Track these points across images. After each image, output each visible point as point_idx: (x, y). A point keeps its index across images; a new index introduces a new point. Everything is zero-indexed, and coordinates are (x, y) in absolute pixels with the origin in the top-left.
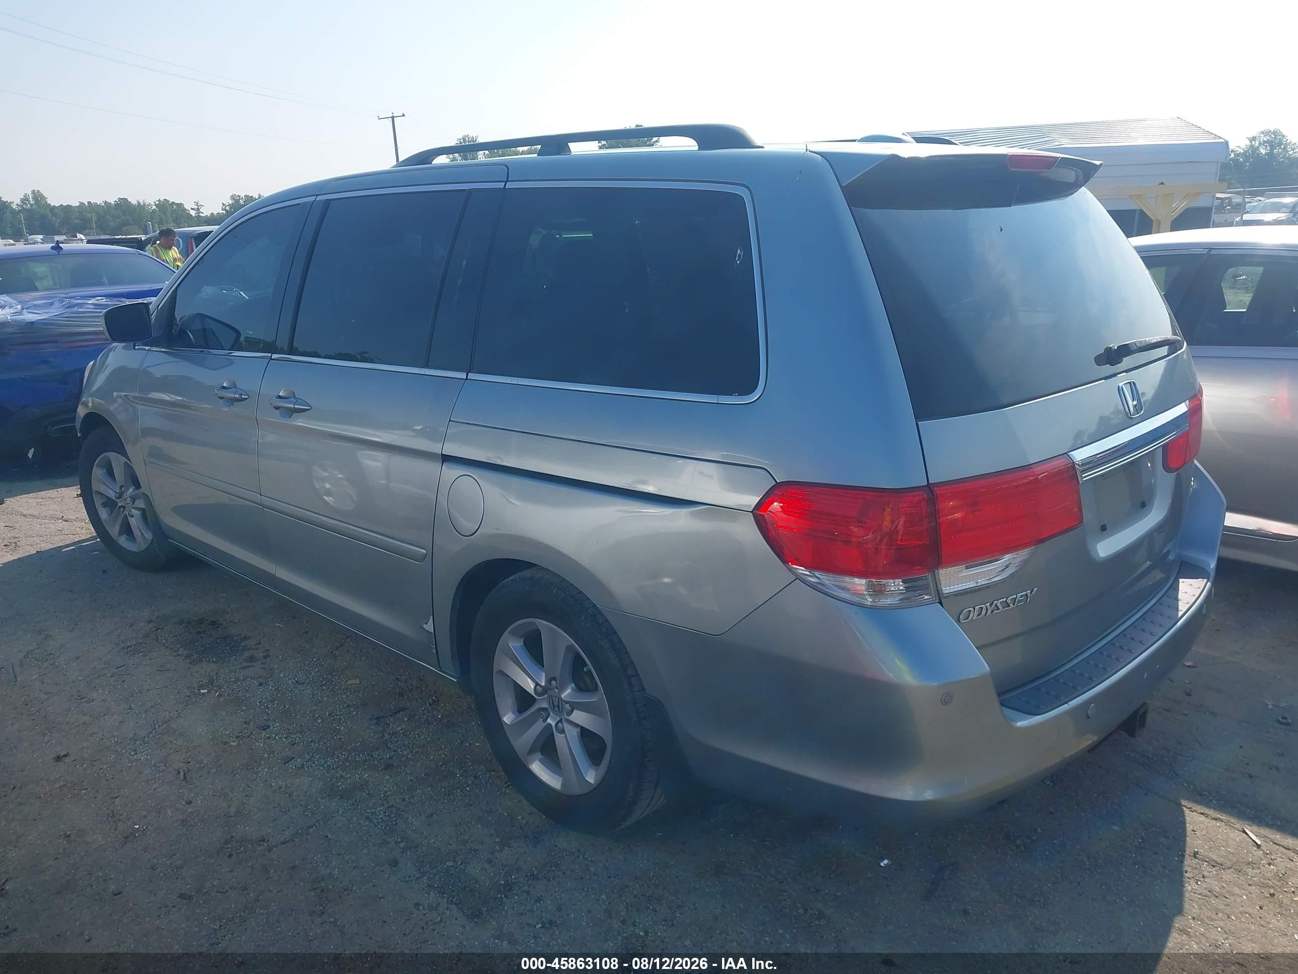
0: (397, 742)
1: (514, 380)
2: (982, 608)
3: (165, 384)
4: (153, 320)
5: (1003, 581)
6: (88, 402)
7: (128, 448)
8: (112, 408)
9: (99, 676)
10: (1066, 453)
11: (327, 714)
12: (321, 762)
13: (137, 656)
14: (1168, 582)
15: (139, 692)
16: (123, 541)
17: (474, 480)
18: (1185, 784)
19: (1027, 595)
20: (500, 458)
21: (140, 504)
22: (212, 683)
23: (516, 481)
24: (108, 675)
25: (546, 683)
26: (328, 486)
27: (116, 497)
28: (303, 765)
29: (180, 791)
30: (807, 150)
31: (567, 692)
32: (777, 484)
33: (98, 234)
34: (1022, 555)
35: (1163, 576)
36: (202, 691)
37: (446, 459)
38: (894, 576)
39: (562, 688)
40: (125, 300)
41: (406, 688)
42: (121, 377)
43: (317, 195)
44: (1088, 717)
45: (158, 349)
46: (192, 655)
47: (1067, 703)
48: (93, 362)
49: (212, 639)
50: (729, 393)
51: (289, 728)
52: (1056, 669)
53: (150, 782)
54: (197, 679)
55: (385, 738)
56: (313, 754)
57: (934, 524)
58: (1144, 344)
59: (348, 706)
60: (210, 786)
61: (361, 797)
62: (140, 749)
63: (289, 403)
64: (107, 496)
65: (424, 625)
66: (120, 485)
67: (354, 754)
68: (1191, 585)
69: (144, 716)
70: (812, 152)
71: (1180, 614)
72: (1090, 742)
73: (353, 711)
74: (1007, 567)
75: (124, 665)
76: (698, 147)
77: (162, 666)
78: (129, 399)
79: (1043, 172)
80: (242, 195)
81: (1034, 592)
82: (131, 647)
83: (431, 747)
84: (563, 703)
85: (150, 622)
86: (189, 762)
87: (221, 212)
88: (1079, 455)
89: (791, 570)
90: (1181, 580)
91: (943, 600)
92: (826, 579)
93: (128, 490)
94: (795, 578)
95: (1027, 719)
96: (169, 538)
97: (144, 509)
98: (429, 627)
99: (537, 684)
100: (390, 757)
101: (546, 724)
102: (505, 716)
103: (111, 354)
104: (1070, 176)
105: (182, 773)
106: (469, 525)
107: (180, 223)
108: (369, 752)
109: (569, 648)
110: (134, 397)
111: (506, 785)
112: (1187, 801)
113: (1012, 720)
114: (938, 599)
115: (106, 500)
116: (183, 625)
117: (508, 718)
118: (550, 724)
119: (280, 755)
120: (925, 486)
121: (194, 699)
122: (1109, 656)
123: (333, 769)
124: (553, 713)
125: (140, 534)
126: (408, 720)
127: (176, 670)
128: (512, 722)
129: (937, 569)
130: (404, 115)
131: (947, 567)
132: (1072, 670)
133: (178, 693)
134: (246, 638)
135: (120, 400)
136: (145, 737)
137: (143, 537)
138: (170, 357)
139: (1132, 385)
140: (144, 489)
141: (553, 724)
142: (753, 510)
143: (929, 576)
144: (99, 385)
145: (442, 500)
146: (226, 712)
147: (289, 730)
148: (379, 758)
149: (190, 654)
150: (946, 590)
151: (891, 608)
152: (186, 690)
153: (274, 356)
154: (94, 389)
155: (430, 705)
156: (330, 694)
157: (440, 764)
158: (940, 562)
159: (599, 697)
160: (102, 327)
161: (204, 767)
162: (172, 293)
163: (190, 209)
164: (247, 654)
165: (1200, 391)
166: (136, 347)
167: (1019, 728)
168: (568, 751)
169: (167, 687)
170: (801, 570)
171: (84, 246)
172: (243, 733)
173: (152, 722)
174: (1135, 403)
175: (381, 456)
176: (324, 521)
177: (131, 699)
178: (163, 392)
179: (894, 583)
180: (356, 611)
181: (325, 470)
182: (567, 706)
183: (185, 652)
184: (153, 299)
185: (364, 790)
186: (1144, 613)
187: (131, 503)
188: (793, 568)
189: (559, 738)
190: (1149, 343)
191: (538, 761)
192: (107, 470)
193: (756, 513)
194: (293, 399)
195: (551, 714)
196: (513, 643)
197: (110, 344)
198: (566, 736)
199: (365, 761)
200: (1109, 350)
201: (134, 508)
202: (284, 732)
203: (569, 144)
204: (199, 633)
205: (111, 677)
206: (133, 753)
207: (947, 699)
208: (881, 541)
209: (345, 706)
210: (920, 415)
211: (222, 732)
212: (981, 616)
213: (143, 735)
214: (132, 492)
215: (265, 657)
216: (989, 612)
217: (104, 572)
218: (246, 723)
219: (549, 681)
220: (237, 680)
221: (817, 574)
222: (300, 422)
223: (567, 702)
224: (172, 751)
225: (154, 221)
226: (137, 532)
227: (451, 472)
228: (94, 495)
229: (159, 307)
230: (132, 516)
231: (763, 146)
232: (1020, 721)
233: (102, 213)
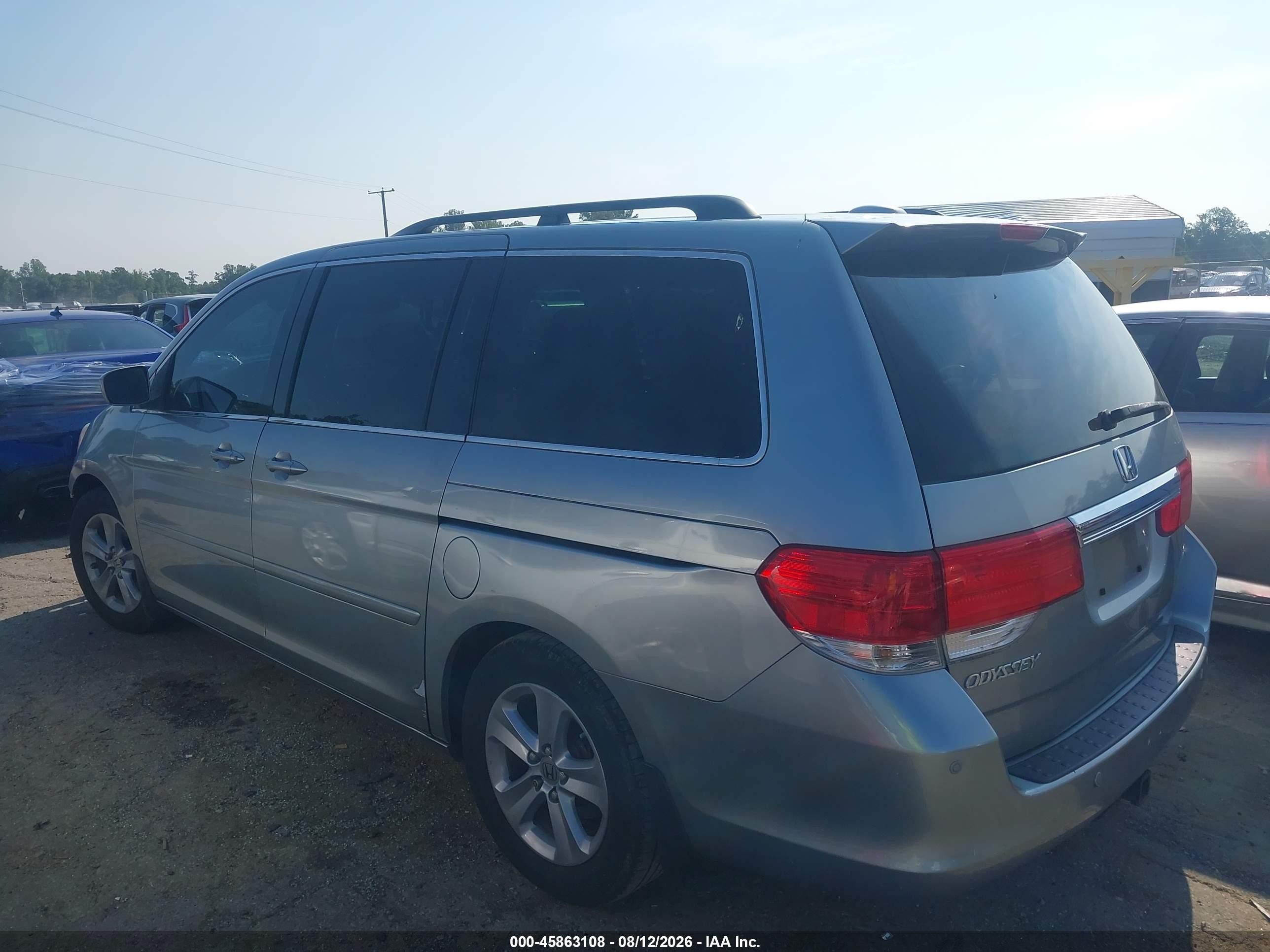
0: (385, 809)
1: (513, 443)
2: (987, 673)
3: (157, 446)
4: (151, 384)
5: (1009, 645)
6: (82, 464)
7: (121, 509)
8: (105, 470)
9: (82, 740)
10: (1067, 517)
11: (315, 779)
12: (308, 830)
13: (122, 720)
14: (1163, 647)
15: (123, 757)
16: (111, 602)
17: (470, 542)
18: (1186, 852)
19: (1031, 660)
20: (492, 519)
21: (130, 565)
22: (198, 747)
23: (513, 543)
24: (92, 740)
25: (539, 751)
26: (317, 547)
27: (106, 558)
28: (290, 833)
29: (163, 861)
30: (805, 220)
31: (561, 760)
32: (781, 548)
33: (94, 302)
34: (1026, 620)
35: (1159, 640)
36: (187, 756)
37: (443, 521)
38: (899, 641)
39: (556, 756)
40: (122, 364)
41: (394, 753)
42: (117, 439)
43: (318, 263)
44: (1095, 785)
45: (154, 412)
46: (179, 719)
47: (1073, 770)
48: (89, 424)
49: (198, 702)
50: (731, 456)
51: (276, 794)
52: (1060, 735)
53: (132, 852)
54: (182, 743)
55: (374, 805)
56: (300, 821)
57: (941, 586)
58: (1136, 410)
59: (335, 772)
60: (193, 856)
61: (349, 866)
62: (122, 817)
63: (284, 465)
64: (97, 557)
65: (416, 690)
66: (111, 546)
67: (341, 821)
68: (1187, 649)
69: (127, 782)
70: (810, 221)
71: (1179, 678)
72: (1094, 813)
73: (341, 777)
74: (1011, 631)
75: (108, 729)
76: (696, 218)
77: (147, 730)
78: (123, 460)
79: (1033, 242)
80: (235, 266)
81: (1038, 657)
82: (116, 710)
83: (420, 815)
84: (558, 771)
85: (135, 684)
86: (172, 831)
87: (214, 281)
88: (1080, 519)
89: (794, 634)
90: (1176, 644)
91: (949, 666)
92: (831, 644)
93: (118, 551)
94: (800, 642)
95: (1034, 787)
96: (158, 599)
97: (134, 571)
98: (421, 691)
99: (530, 751)
100: (378, 825)
101: (538, 792)
102: (498, 783)
103: (107, 416)
104: (1053, 246)
105: (164, 842)
106: (463, 588)
107: (175, 291)
108: (357, 819)
109: (565, 713)
110: (129, 459)
111: (497, 855)
112: (1190, 870)
113: (1021, 790)
114: (944, 665)
115: (95, 561)
116: (169, 688)
117: (500, 786)
118: (543, 793)
119: (265, 823)
120: (930, 550)
121: (179, 765)
122: (1112, 722)
123: (321, 837)
124: (547, 781)
125: (128, 595)
126: (396, 786)
127: (161, 734)
128: (504, 790)
129: (944, 635)
130: (393, 190)
131: (953, 632)
132: (1075, 736)
133: (162, 758)
134: (233, 701)
135: (114, 462)
136: (127, 804)
137: (132, 597)
138: (164, 419)
139: (1126, 449)
140: (135, 550)
141: (547, 792)
142: (756, 573)
143: (936, 641)
144: (93, 449)
145: (438, 563)
146: (212, 777)
147: (275, 796)
148: (367, 826)
149: (175, 717)
150: (953, 655)
151: (897, 674)
152: (171, 755)
153: (271, 419)
154: (88, 451)
155: (418, 771)
156: (317, 759)
157: (429, 832)
158: (946, 627)
159: (595, 765)
160: (99, 389)
161: (187, 836)
162: (171, 356)
163: (184, 278)
164: (233, 718)
165: (1189, 456)
166: (133, 410)
167: (1028, 797)
168: (561, 821)
169: (151, 752)
170: (806, 635)
171: (83, 312)
172: (228, 800)
173: (135, 789)
174: (1130, 467)
175: (371, 516)
176: (312, 581)
177: (114, 764)
178: (153, 453)
179: (900, 648)
180: (347, 675)
181: (314, 531)
182: (562, 774)
183: (171, 716)
184: (151, 363)
185: (352, 859)
186: (1143, 678)
187: (121, 565)
188: (798, 632)
189: (553, 807)
190: (1141, 408)
191: (530, 831)
192: (98, 532)
193: (760, 577)
194: (289, 461)
195: (545, 782)
196: (508, 710)
197: (107, 407)
198: (560, 805)
199: (353, 829)
200: (1102, 415)
201: (124, 569)
202: (270, 799)
203: (568, 214)
204: (185, 696)
205: (95, 741)
206: (115, 821)
207: (955, 767)
208: (887, 605)
209: (333, 771)
210: (924, 479)
211: (206, 799)
212: (986, 682)
213: (126, 802)
214: (122, 553)
215: (252, 720)
216: (995, 678)
217: (90, 633)
218: (231, 789)
219: (543, 748)
220: (223, 745)
221: (822, 639)
222: (292, 483)
223: (561, 770)
224: (154, 819)
225: (149, 290)
226: (125, 593)
227: (447, 534)
228: (84, 556)
229: (158, 371)
230: (121, 577)
231: (761, 216)
232: (1029, 789)
233: (99, 282)
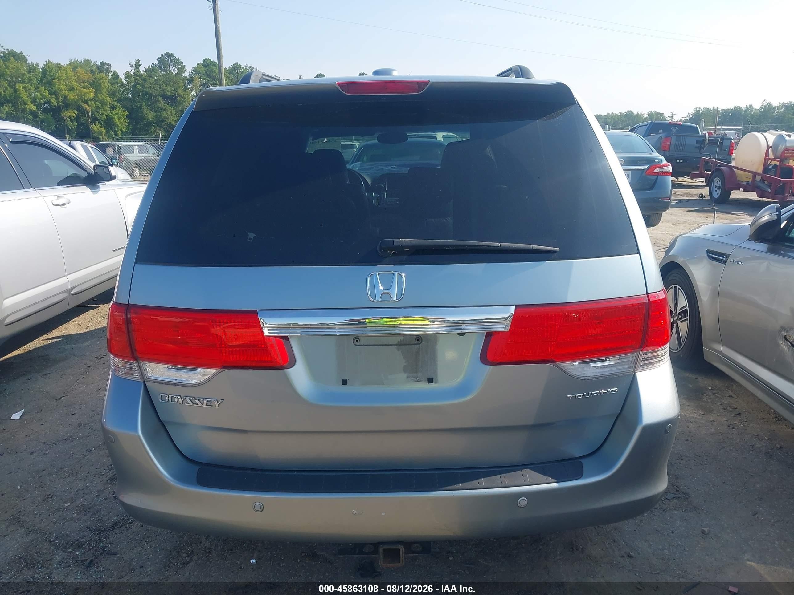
2: (174, 397)
19: (213, 402)
91: (146, 382)
114: (142, 380)
120: (126, 304)
129: (138, 360)
143: (135, 363)
212: (173, 402)
216: (180, 402)
233: (617, 119)
